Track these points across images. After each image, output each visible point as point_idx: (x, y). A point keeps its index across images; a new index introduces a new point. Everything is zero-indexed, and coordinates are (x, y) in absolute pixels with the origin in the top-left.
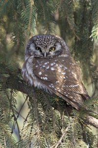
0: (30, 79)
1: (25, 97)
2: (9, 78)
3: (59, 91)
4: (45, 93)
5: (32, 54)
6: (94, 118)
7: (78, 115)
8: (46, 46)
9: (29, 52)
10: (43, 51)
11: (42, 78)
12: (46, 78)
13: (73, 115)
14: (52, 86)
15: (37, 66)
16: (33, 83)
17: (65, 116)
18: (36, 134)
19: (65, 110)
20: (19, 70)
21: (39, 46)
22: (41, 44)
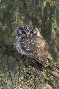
1: (15, 60)
2: (6, 49)
4: (27, 58)
5: (20, 35)
8: (28, 31)
9: (18, 35)
10: (27, 33)
11: (26, 49)
12: (29, 50)
13: (43, 70)
17: (38, 71)
18: (22, 81)
19: (38, 67)
20: (12, 45)
21: (24, 31)
22: (26, 30)
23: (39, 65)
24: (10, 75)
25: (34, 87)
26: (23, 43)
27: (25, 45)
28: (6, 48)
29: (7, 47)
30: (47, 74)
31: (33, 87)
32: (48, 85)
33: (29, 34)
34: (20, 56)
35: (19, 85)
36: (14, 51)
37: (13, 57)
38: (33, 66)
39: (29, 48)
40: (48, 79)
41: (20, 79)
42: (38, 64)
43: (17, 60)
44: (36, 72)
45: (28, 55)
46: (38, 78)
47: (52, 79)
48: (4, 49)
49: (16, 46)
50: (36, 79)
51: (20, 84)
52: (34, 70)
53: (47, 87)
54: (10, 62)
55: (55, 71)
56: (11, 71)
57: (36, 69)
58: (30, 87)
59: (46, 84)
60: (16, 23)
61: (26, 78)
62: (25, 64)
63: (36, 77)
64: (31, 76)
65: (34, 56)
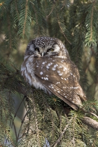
0: (29, 78)
1: (22, 97)
2: (7, 79)
3: (59, 92)
6: (91, 119)
7: (76, 116)
14: (51, 86)
15: (37, 66)
16: (32, 82)
17: (62, 117)
18: (35, 133)
19: (63, 110)
20: (18, 71)
21: (37, 46)
22: (40, 44)
24: (13, 123)
25: (56, 144)
27: (41, 71)
28: (6, 77)
29: (8, 75)
30: (78, 123)
31: (54, 145)
32: (80, 142)
33: (45, 51)
34: (31, 91)
35: (29, 142)
36: (20, 82)
37: (18, 92)
38: (53, 109)
39: (47, 76)
40: (80, 132)
41: (30, 130)
42: (63, 105)
43: (25, 96)
44: (59, 119)
45: (45, 89)
46: (63, 128)
48: (4, 78)
50: (59, 130)
51: (31, 140)
52: (56, 114)
53: (79, 145)
54: (14, 101)
55: (92, 117)
56: (15, 116)
57: (60, 112)
58: (48, 144)
59: (77, 141)
60: (24, 33)
61: (41, 129)
62: (40, 105)
63: (59, 127)
64: (51, 125)
65: (55, 90)
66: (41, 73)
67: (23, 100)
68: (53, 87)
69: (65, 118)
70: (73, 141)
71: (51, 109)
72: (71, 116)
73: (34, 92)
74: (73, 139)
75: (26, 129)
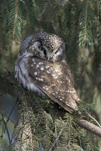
1: (15, 101)
4: (37, 96)
6: (87, 122)
7: (71, 119)
11: (37, 79)
14: (46, 88)
17: (58, 120)
18: (28, 138)
19: (57, 113)
20: (9, 73)
23: (59, 109)
24: (6, 127)
25: (51, 149)
26: (32, 65)
27: (35, 71)
30: (74, 126)
32: (76, 146)
34: (24, 94)
35: (22, 147)
36: (12, 84)
37: (10, 94)
38: (48, 112)
40: (76, 136)
41: (24, 135)
42: (58, 107)
43: (18, 99)
44: (54, 122)
46: (58, 132)
47: (84, 135)
49: (20, 73)
50: (54, 135)
51: (24, 144)
52: (51, 118)
53: (75, 150)
55: (89, 120)
57: (54, 116)
59: (73, 145)
61: (35, 134)
62: (33, 108)
63: (54, 131)
64: (45, 129)
65: (50, 92)
66: (36, 73)
67: (16, 103)
68: (47, 89)
69: (60, 121)
70: (69, 145)
71: (45, 112)
72: (66, 119)
73: (26, 95)
74: (69, 143)
75: (18, 133)
